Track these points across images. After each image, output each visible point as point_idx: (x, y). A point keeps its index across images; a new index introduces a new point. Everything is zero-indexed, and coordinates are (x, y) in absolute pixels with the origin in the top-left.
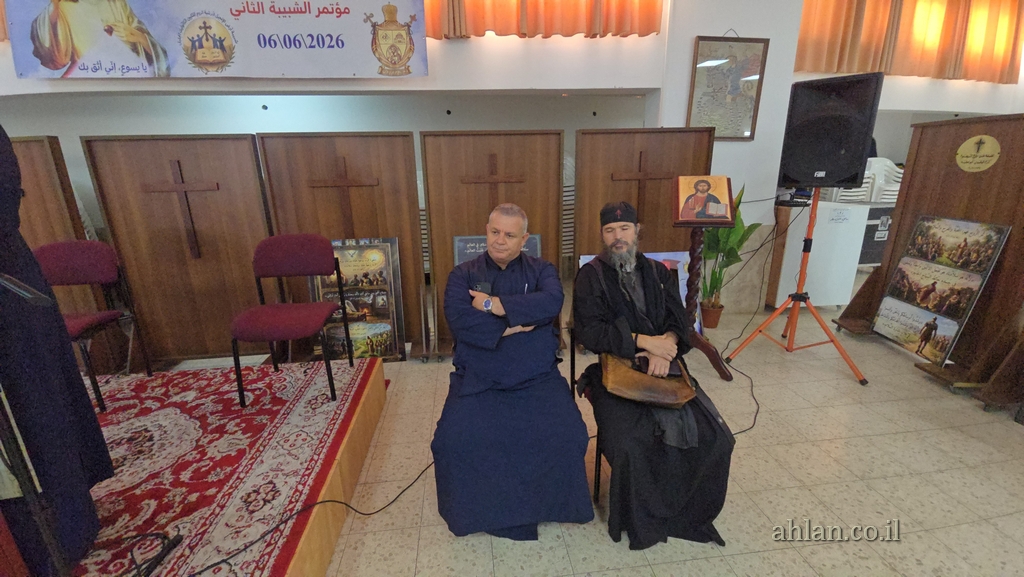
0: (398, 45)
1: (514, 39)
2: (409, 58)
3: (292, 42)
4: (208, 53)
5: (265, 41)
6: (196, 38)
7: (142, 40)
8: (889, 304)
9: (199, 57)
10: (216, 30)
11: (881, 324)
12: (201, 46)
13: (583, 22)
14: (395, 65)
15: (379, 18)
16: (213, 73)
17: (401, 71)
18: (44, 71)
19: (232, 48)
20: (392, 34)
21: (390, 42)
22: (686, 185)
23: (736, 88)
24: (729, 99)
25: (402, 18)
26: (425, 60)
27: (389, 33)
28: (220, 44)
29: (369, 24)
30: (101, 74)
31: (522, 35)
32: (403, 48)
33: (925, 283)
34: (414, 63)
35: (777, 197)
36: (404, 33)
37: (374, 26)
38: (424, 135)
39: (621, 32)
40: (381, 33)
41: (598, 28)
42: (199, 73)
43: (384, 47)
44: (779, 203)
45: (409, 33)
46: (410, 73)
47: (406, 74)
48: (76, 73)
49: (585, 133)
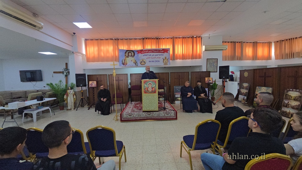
1: (181, 60)
3: (153, 61)
4: (142, 63)
5: (150, 61)
6: (141, 61)
8: (240, 96)
9: (142, 64)
10: (144, 61)
11: (239, 99)
13: (191, 58)
14: (166, 64)
15: (164, 58)
16: (143, 65)
18: (123, 66)
19: (146, 63)
20: (166, 60)
22: (206, 79)
23: (213, 65)
24: (213, 66)
25: (167, 58)
26: (170, 63)
28: (144, 62)
30: (130, 66)
31: (182, 59)
32: (167, 62)
33: (243, 92)
34: (168, 63)
35: (222, 81)
38: (171, 73)
39: (196, 59)
41: (193, 58)
42: (141, 65)
43: (164, 62)
44: (223, 81)
45: (168, 60)
48: (127, 66)
49: (192, 72)
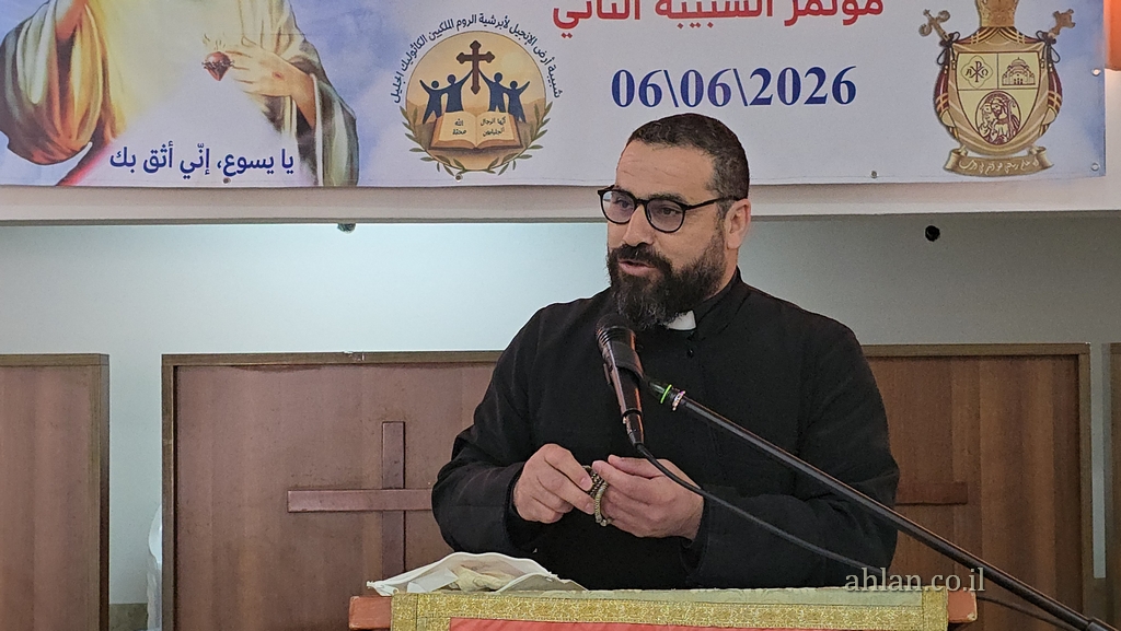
0: (1013, 93)
2: (1044, 128)
3: (705, 90)
4: (473, 121)
5: (631, 89)
6: (444, 84)
7: (298, 90)
9: (446, 134)
12: (455, 105)
15: (965, 22)
16: (476, 175)
17: (1018, 161)
18: (14, 166)
19: (542, 110)
20: (997, 62)
21: (991, 83)
25: (1031, 18)
27: (989, 60)
29: (935, 37)
30: (169, 177)
32: (1025, 100)
36: (1032, 60)
37: (948, 43)
40: (964, 61)
42: (440, 176)
43: (970, 98)
45: (1048, 60)
46: (1044, 166)
47: (1032, 170)
48: (102, 173)
